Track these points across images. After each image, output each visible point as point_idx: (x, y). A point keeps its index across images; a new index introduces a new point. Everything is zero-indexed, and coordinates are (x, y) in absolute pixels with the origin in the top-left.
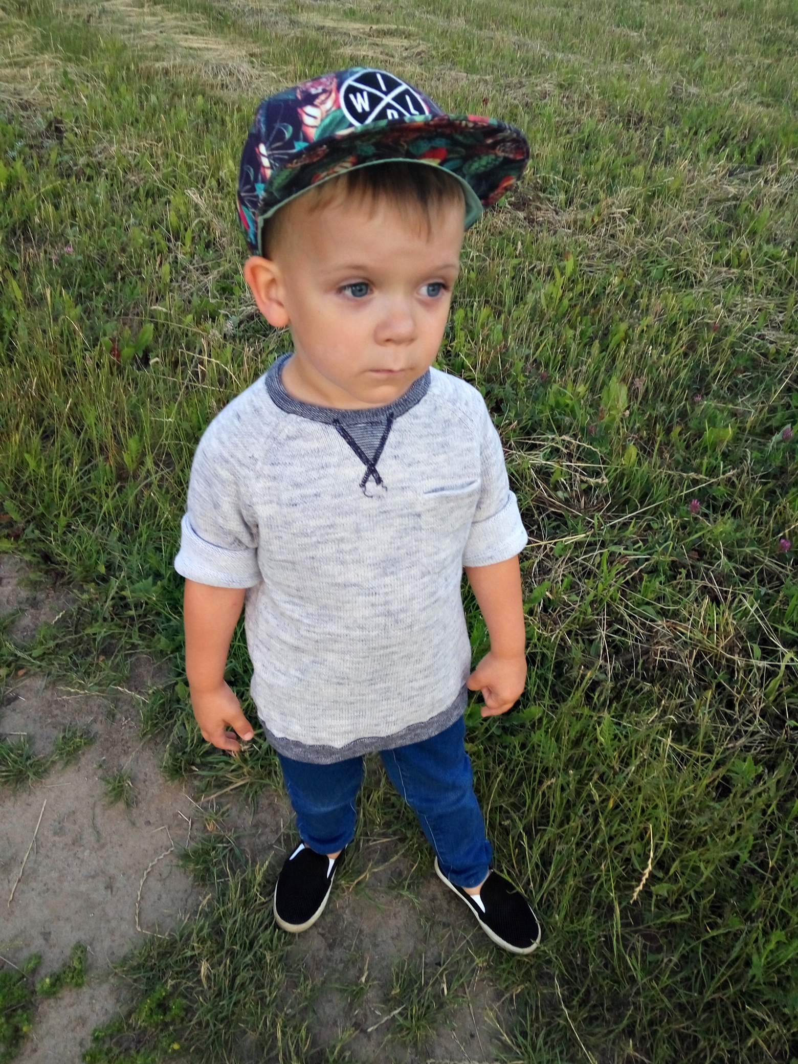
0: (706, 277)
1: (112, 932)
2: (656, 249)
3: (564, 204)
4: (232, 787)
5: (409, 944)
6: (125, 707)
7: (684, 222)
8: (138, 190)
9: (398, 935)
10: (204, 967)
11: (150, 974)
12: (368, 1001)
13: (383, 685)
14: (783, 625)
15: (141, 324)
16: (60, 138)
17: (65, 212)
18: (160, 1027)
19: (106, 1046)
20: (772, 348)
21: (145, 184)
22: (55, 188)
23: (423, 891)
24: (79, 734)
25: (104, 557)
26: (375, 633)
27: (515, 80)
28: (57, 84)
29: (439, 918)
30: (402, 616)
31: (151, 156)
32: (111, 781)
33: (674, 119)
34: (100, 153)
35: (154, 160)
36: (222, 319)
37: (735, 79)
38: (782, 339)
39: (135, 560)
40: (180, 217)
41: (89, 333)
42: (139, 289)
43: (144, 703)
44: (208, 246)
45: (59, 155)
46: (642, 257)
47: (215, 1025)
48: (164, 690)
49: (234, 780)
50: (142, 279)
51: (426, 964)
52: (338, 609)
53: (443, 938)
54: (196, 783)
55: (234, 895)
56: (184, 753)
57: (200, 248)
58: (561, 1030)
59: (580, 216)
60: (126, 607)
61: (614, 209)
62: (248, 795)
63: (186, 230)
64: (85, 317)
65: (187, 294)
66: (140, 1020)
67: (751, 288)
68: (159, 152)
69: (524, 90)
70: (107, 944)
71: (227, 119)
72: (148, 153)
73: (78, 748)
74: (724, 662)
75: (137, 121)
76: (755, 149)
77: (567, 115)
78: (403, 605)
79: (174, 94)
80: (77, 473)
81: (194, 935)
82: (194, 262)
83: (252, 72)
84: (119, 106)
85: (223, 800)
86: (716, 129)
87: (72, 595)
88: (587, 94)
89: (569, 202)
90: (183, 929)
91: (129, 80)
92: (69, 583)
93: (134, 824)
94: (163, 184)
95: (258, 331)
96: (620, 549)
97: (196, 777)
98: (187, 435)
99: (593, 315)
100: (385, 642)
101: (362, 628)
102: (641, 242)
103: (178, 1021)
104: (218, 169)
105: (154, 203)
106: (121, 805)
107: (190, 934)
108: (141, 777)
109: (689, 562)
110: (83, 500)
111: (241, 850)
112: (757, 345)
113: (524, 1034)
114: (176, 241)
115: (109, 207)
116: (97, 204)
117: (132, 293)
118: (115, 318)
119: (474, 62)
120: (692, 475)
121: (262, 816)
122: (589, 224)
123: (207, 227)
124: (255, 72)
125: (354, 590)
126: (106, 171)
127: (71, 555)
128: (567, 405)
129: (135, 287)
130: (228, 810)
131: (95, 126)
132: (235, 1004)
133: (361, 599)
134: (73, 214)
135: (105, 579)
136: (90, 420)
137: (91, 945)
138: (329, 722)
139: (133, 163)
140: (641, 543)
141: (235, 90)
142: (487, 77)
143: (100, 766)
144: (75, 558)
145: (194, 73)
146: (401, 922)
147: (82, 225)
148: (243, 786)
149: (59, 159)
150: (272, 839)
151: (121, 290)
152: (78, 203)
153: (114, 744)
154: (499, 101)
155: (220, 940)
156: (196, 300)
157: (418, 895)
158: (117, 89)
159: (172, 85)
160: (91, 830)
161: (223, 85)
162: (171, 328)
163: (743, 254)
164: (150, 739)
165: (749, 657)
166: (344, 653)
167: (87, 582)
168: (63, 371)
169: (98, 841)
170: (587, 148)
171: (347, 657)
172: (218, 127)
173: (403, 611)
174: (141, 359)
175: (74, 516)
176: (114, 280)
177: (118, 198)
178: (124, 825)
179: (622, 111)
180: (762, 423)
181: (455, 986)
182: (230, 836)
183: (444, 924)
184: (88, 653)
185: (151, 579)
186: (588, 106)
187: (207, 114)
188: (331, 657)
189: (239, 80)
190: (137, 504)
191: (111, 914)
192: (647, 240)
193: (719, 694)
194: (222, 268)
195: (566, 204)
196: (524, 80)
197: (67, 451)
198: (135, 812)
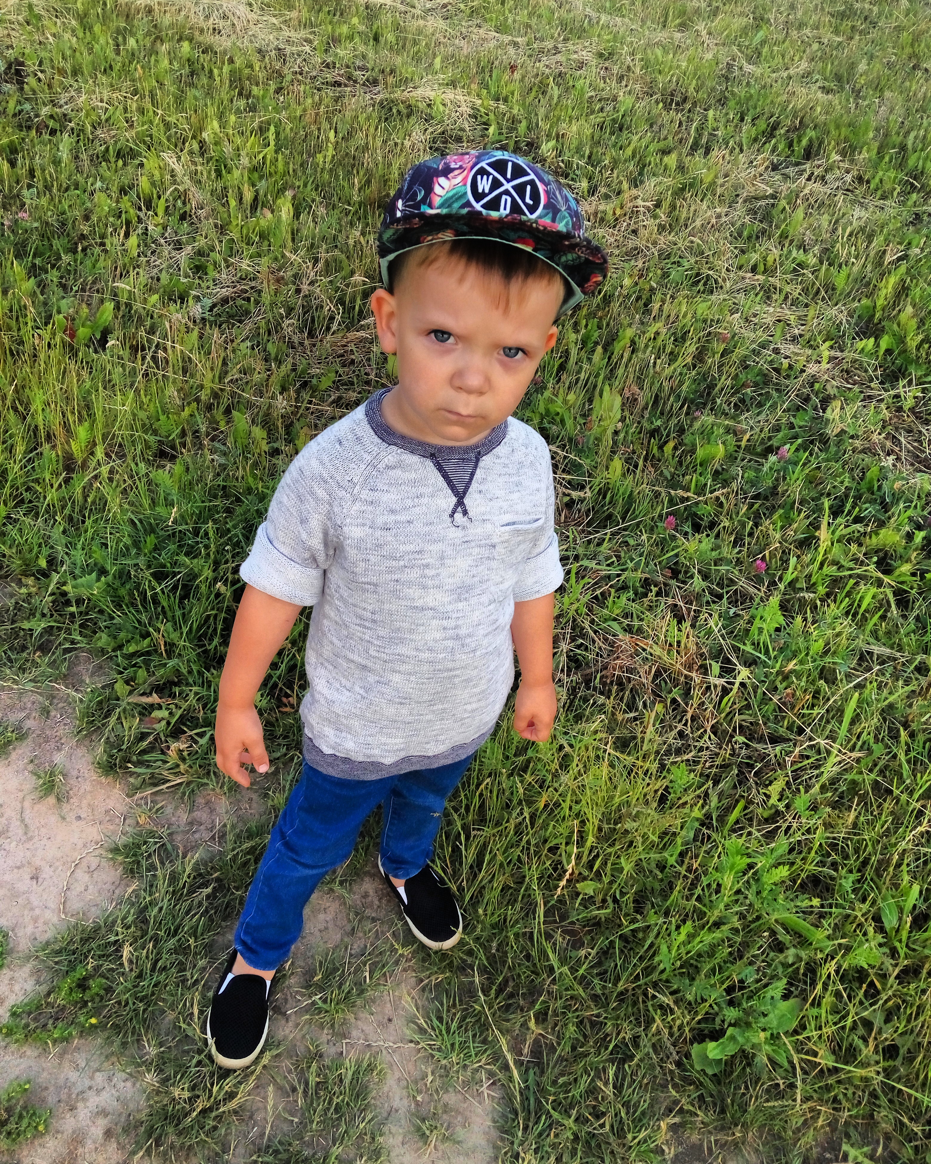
0: (728, 284)
1: (35, 920)
2: (679, 249)
3: (586, 193)
4: (168, 785)
5: (336, 937)
6: (61, 705)
7: (714, 221)
8: (107, 149)
9: (326, 928)
10: (126, 951)
11: (72, 958)
12: (289, 987)
13: (440, 707)
14: (745, 644)
15: (102, 301)
16: (21, 83)
17: (22, 171)
18: (79, 1006)
19: (23, 1022)
20: (785, 363)
21: (116, 142)
22: (12, 142)
23: (355, 888)
24: (10, 729)
25: (46, 551)
26: (443, 655)
27: (549, 44)
28: (20, 18)
29: (368, 912)
30: (468, 640)
31: (126, 110)
32: (43, 775)
33: (722, 101)
34: (66, 103)
35: (129, 115)
36: (191, 301)
37: (796, 58)
38: (797, 354)
39: (79, 556)
40: (153, 184)
41: (41, 309)
42: (101, 264)
43: (81, 701)
44: (183, 217)
45: (19, 102)
46: (663, 257)
47: (134, 1003)
48: (103, 687)
49: (171, 777)
50: (106, 251)
51: (351, 955)
52: (411, 631)
53: (370, 931)
54: (132, 780)
55: (162, 885)
56: (120, 750)
57: (174, 220)
58: (475, 1016)
59: (602, 208)
60: (68, 603)
61: (640, 202)
62: (184, 794)
63: (159, 197)
64: (38, 292)
65: (156, 270)
66: (60, 999)
67: (775, 297)
68: (134, 106)
69: (559, 57)
70: (30, 929)
71: (216, 71)
72: (121, 107)
73: (9, 742)
74: (682, 679)
75: (111, 67)
76: (804, 142)
77: (603, 90)
78: (471, 630)
79: (157, 38)
80: (21, 461)
81: (119, 921)
82: (167, 235)
83: (249, 17)
84: (91, 50)
85: (158, 798)
86: (765, 116)
87: (9, 589)
88: (629, 67)
89: (592, 191)
90: (108, 917)
91: (105, 20)
92: (7, 577)
93: (64, 818)
94: (137, 145)
95: (231, 316)
96: (592, 564)
97: (132, 774)
98: (144, 425)
99: (601, 318)
100: (450, 665)
101: (430, 650)
102: (662, 241)
103: (97, 999)
104: (201, 129)
105: (125, 164)
106: (51, 800)
107: (114, 922)
108: (75, 773)
109: (661, 579)
110: (26, 491)
111: (173, 846)
112: (769, 359)
113: (440, 1019)
114: (148, 210)
115: (73, 166)
116: (60, 162)
117: (94, 266)
118: (72, 293)
119: (506, 19)
120: (680, 493)
121: (197, 814)
122: (610, 217)
123: (183, 196)
124: (252, 16)
125: (430, 613)
126: (72, 125)
127: (10, 547)
128: (558, 414)
129: (97, 261)
130: (162, 807)
131: (62, 72)
132: (155, 985)
133: (434, 622)
134: (32, 173)
135: (45, 574)
136: (37, 405)
137: (13, 930)
138: (383, 740)
139: (103, 118)
140: (614, 559)
141: (229, 36)
142: (519, 40)
143: (32, 761)
144: (14, 551)
145: (183, 13)
146: (329, 917)
147: (41, 186)
148: (180, 784)
149: (19, 108)
150: (207, 836)
151: (81, 263)
152: (37, 160)
153: (47, 741)
154: (529, 68)
155: (144, 927)
156: (165, 278)
157: (350, 891)
158: (91, 29)
159: (155, 26)
160: (18, 823)
161: (214, 29)
162: (134, 308)
163: (771, 259)
164: (86, 735)
165: (707, 675)
166: (410, 674)
167: (27, 576)
168: (11, 351)
169: (26, 833)
170: (621, 130)
171: (413, 678)
172: (205, 81)
173: (469, 635)
174: (98, 341)
175: (15, 506)
176: (74, 251)
177: (84, 156)
178: (53, 819)
179: (665, 89)
180: (762, 442)
181: (377, 975)
182: (164, 832)
183: (373, 918)
184: (24, 648)
185: (94, 574)
186: (628, 81)
187: (193, 63)
188: (396, 678)
189: (234, 24)
190: (85, 497)
191: (36, 903)
192: (670, 238)
193: (673, 710)
194: (197, 244)
195: (589, 192)
196: (560, 46)
197: (11, 437)
198: (66, 807)
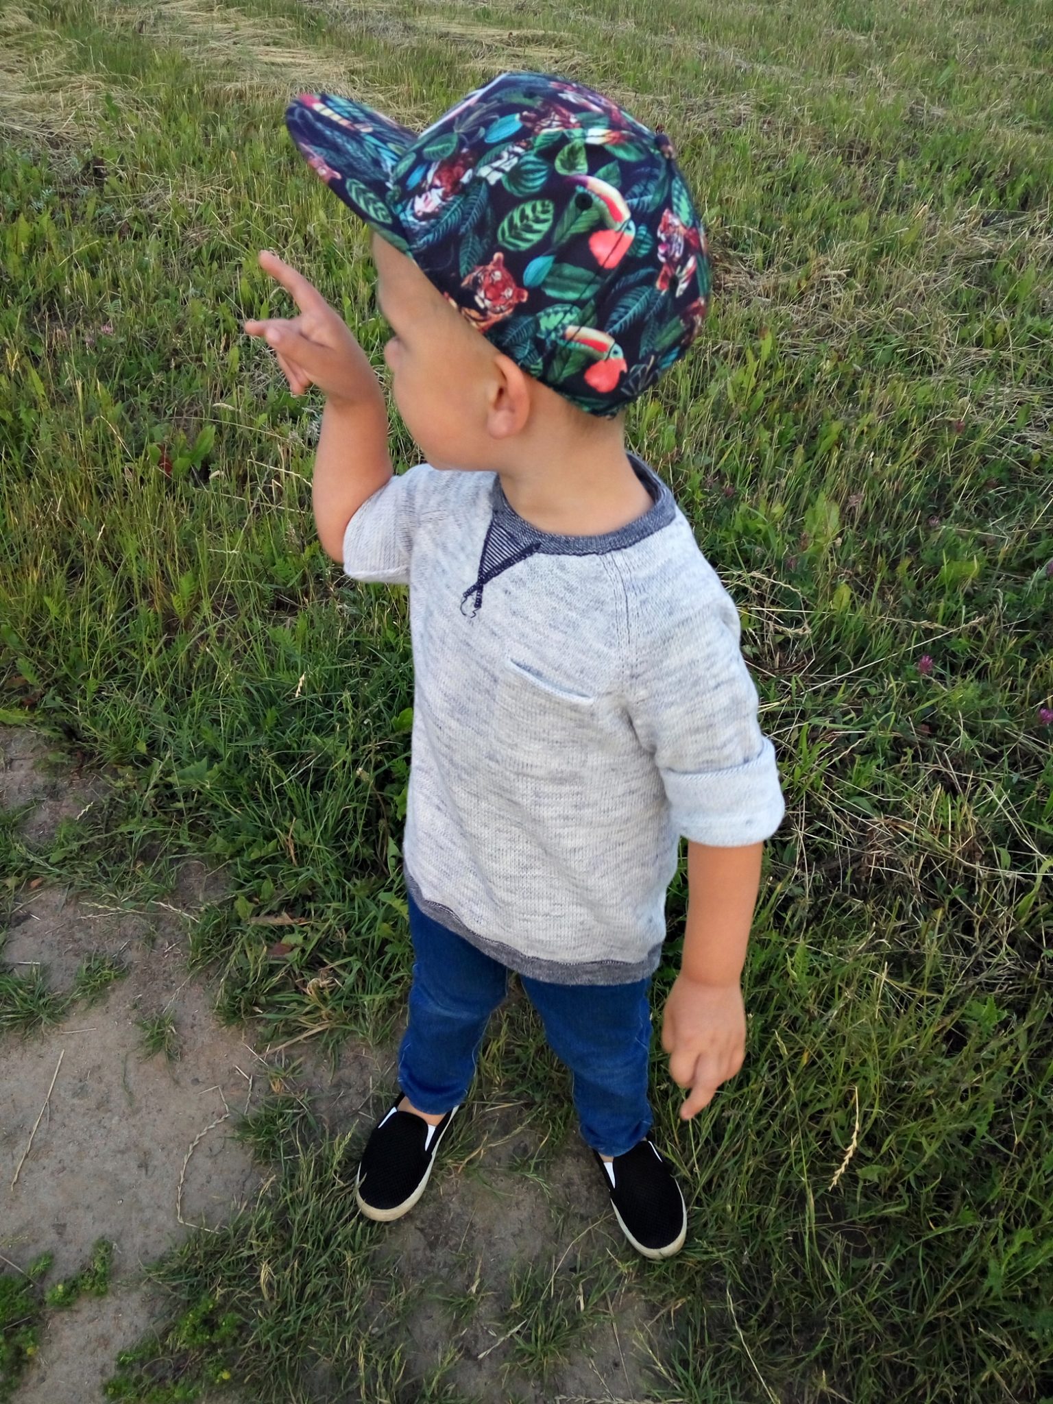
0: (950, 361)
1: (146, 1225)
2: (883, 323)
3: (761, 265)
4: (306, 1035)
5: (535, 1243)
6: (169, 929)
7: (921, 288)
8: (200, 251)
9: (521, 1231)
10: (265, 1272)
11: (194, 1280)
12: (479, 1318)
14: (1041, 823)
15: (200, 426)
16: (100, 184)
17: (104, 280)
18: (205, 1350)
19: (135, 1375)
20: (1036, 454)
21: (209, 243)
22: (91, 249)
23: (555, 1173)
24: (108, 964)
25: (145, 733)
27: (700, 101)
28: (98, 113)
29: (575, 1208)
31: (218, 205)
32: (149, 1025)
33: (911, 151)
34: (152, 203)
35: (222, 211)
36: (305, 420)
37: (994, 96)
38: (1048, 442)
39: (186, 737)
40: (254, 286)
41: (131, 438)
42: (198, 381)
43: (194, 923)
45: (98, 205)
46: (863, 334)
47: (277, 1348)
48: (220, 906)
49: (309, 1025)
50: (203, 368)
53: (579, 1234)
54: (260, 1029)
55: (306, 1176)
56: (244, 990)
58: (733, 1359)
59: (782, 281)
60: (173, 797)
61: (828, 271)
62: (326, 1045)
63: (262, 302)
64: (126, 418)
65: (261, 387)
66: (180, 1341)
67: (1009, 375)
68: (229, 200)
69: (711, 114)
70: (138, 1240)
72: (213, 203)
73: (106, 982)
74: (961, 872)
75: (200, 160)
76: (1019, 189)
77: (767, 146)
79: (250, 125)
80: (112, 622)
81: (253, 1229)
84: (177, 141)
85: (294, 1052)
86: (968, 163)
87: (103, 782)
88: (796, 119)
89: (768, 262)
90: (239, 1221)
91: (191, 107)
92: (99, 766)
93: (177, 1082)
94: (233, 243)
96: (826, 722)
97: (259, 1021)
98: (257, 571)
99: (797, 411)
102: (863, 315)
103: (229, 1342)
104: (305, 222)
105: (221, 267)
106: (161, 1058)
107: (248, 1228)
108: (188, 1020)
109: (917, 739)
110: (120, 658)
111: (316, 1118)
112: (1015, 450)
113: (685, 1364)
115: (161, 273)
116: (146, 269)
117: (190, 386)
118: (167, 418)
119: (646, 77)
120: (924, 623)
121: (345, 1073)
122: (794, 291)
126: (159, 226)
127: (102, 729)
128: (759, 531)
129: (193, 378)
130: (300, 1065)
131: (146, 168)
132: (304, 1320)
134: (115, 283)
135: (146, 761)
136: (130, 553)
137: (118, 1241)
139: (194, 215)
140: (853, 714)
142: (663, 98)
143: (135, 1006)
144: (107, 734)
145: (277, 96)
146: (526, 1214)
147: (126, 297)
148: (321, 1033)
149: (98, 211)
150: (358, 1103)
151: (175, 382)
152: (121, 267)
153: (153, 978)
154: (678, 129)
155: (286, 1236)
156: (272, 395)
157: (548, 1178)
158: (176, 119)
159: (247, 113)
160: (121, 1090)
162: (239, 431)
163: (999, 329)
164: (201, 971)
165: (995, 865)
167: (123, 765)
168: (97, 488)
169: (130, 1104)
170: (793, 190)
174: (199, 473)
175: (107, 678)
176: (167, 369)
177: (174, 261)
178: (164, 1084)
179: (841, 141)
180: (1019, 554)
181: (595, 1298)
182: (303, 1099)
183: (581, 1217)
184: (122, 857)
185: (205, 760)
186: (797, 134)
190: (190, 663)
191: (145, 1200)
192: (871, 311)
193: (953, 914)
195: (764, 264)
196: (711, 101)
197: (100, 593)
198: (179, 1067)
